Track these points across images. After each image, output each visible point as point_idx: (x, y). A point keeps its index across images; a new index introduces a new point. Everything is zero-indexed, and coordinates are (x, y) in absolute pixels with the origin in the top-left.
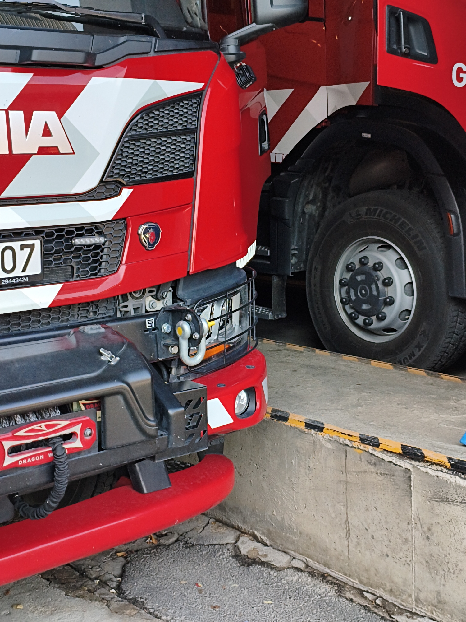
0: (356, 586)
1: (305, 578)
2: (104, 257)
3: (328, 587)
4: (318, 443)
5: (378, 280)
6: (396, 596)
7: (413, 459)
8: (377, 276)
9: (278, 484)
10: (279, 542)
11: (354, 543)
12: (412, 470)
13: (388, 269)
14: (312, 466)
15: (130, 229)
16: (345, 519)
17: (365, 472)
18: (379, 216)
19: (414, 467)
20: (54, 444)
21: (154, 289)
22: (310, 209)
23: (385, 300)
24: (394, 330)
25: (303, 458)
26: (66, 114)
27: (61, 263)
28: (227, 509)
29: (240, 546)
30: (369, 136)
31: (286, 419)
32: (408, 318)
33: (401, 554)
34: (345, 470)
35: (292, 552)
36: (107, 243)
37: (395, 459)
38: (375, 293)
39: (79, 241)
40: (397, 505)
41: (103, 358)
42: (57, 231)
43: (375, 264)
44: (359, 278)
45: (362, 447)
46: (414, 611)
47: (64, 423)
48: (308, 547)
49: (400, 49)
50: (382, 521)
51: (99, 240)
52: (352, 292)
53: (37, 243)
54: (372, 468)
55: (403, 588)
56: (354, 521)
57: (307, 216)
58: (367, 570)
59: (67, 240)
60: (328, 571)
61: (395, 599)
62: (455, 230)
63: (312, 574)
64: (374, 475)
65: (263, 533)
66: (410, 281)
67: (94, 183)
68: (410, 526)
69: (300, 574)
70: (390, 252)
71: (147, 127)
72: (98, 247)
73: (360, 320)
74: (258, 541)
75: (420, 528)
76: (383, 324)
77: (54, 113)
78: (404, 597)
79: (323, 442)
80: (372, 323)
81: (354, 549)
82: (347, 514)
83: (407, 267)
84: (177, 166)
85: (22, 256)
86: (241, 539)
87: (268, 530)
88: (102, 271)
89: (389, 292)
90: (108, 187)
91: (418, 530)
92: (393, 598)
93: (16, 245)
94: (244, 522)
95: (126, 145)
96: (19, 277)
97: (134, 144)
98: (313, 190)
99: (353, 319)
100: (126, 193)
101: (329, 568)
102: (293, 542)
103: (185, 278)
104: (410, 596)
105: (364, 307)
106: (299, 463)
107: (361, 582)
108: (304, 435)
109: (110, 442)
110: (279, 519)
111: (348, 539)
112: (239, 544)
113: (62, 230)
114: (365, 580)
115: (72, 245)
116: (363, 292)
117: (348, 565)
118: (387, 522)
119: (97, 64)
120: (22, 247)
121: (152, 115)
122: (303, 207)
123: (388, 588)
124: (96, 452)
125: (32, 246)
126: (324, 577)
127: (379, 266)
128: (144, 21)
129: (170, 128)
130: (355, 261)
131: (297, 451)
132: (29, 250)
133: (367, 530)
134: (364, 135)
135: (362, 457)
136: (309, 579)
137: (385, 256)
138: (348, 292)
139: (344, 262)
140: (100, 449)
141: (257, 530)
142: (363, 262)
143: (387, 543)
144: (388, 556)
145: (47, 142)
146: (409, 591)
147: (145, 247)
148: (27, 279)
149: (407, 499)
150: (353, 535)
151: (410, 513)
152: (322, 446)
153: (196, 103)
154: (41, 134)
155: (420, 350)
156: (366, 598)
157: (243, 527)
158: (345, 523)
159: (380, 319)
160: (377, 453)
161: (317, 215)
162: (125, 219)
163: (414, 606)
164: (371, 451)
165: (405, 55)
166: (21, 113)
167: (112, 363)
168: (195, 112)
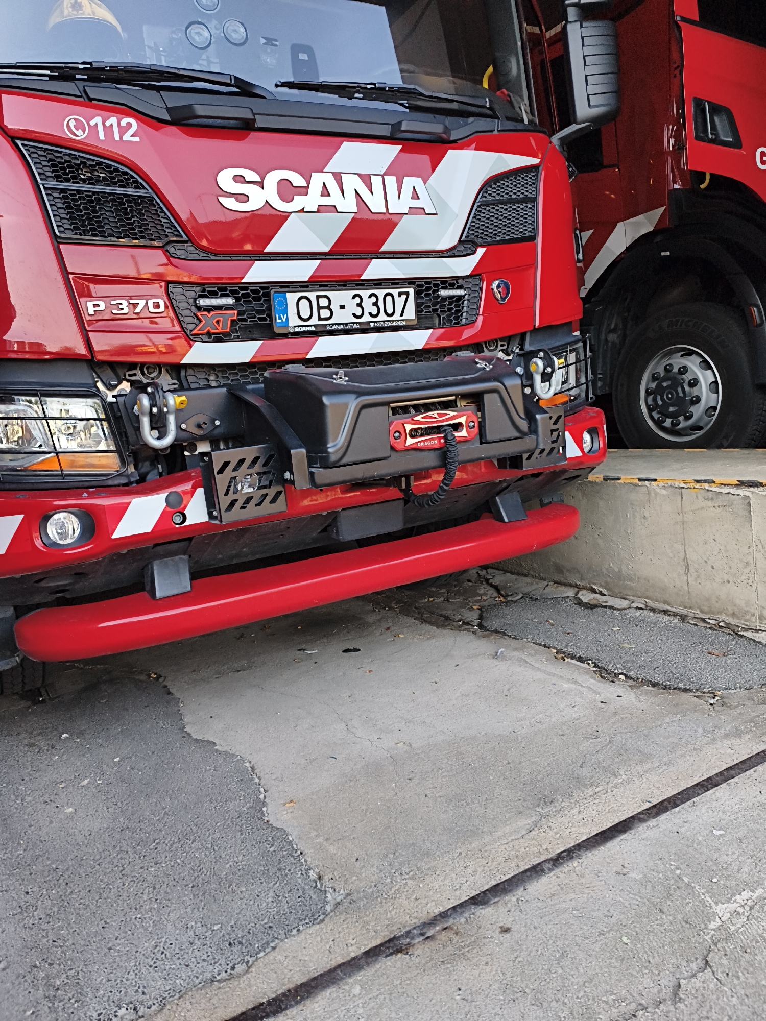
0: (697, 616)
1: (646, 613)
2: (465, 308)
3: (671, 618)
4: (652, 493)
5: (684, 382)
6: (738, 618)
7: (751, 486)
8: (683, 379)
9: (614, 538)
10: (617, 591)
11: (695, 575)
12: (750, 496)
13: (693, 371)
14: (647, 514)
15: (485, 283)
16: (683, 557)
17: (702, 508)
18: (681, 325)
19: (753, 493)
20: (445, 431)
21: (505, 343)
22: (612, 337)
23: (692, 400)
24: (700, 428)
25: (638, 509)
26: (430, 181)
27: (430, 312)
28: (565, 571)
29: (581, 597)
30: (668, 253)
31: (619, 479)
32: (714, 415)
33: (743, 578)
34: (681, 512)
35: (631, 598)
36: (466, 296)
37: (732, 491)
38: (681, 394)
39: (444, 293)
40: (737, 532)
41: (478, 365)
42: (427, 283)
43: (680, 368)
44: (665, 384)
45: (698, 486)
46: (758, 628)
47: (452, 414)
48: (647, 590)
49: (707, 136)
50: (722, 550)
51: (461, 292)
52: (659, 398)
53: (411, 291)
54: (709, 503)
55: (746, 609)
56: (692, 556)
57: (610, 344)
58: (708, 600)
59: (434, 291)
60: (669, 608)
61: (738, 621)
62: (758, 321)
63: (653, 610)
64: (712, 509)
65: (601, 586)
66: (714, 380)
67: (455, 242)
68: (751, 550)
69: (641, 611)
70: (694, 357)
71: (495, 194)
72: (460, 298)
73: (668, 423)
74: (596, 593)
75: (762, 550)
76: (690, 422)
77: (420, 179)
78: (748, 617)
79: (658, 490)
80: (679, 424)
81: (694, 583)
82: (685, 551)
83: (711, 368)
84: (522, 230)
85: (400, 301)
86: (580, 593)
87: (606, 582)
88: (464, 320)
89: (695, 391)
90: (465, 246)
91: (760, 551)
92: (735, 620)
93: (395, 292)
94: (582, 579)
95: (479, 209)
96: (398, 321)
97: (485, 209)
98: (614, 320)
99: (659, 424)
100: (481, 251)
101: (669, 605)
102: (631, 588)
103: (531, 332)
104: (754, 615)
105: (671, 409)
106: (634, 514)
107: (702, 611)
108: (638, 488)
109: (489, 437)
110: (616, 570)
111: (687, 574)
112: (579, 595)
113: (429, 283)
114: (706, 609)
115: (438, 296)
116: (670, 396)
117: (689, 599)
118: (727, 551)
119: (452, 138)
120: (400, 294)
121: (498, 184)
122: (606, 336)
123: (730, 611)
124: (477, 444)
125: (407, 294)
126: (665, 612)
127: (684, 370)
128: (488, 104)
129: (514, 196)
130: (661, 371)
131: (632, 504)
132: (404, 297)
133: (706, 562)
134: (663, 254)
135: (699, 495)
136: (651, 614)
137: (688, 360)
138: (655, 400)
139: (650, 372)
140: (481, 443)
141: (595, 584)
142: (668, 370)
143: (728, 569)
144: (729, 582)
145: (416, 204)
146: (752, 611)
147: (498, 300)
148: (404, 323)
149: (747, 524)
150: (692, 569)
151: (751, 537)
152: (656, 494)
153: (533, 176)
154: (411, 196)
155: (728, 440)
156: (709, 623)
157: (581, 584)
158: (684, 560)
159: (688, 418)
160: (714, 488)
161: (618, 342)
162: (480, 275)
163: (758, 624)
164: (707, 488)
165: (712, 141)
166: (394, 178)
167: (488, 369)
168: (534, 184)
